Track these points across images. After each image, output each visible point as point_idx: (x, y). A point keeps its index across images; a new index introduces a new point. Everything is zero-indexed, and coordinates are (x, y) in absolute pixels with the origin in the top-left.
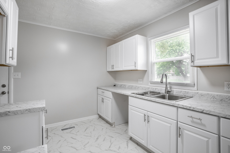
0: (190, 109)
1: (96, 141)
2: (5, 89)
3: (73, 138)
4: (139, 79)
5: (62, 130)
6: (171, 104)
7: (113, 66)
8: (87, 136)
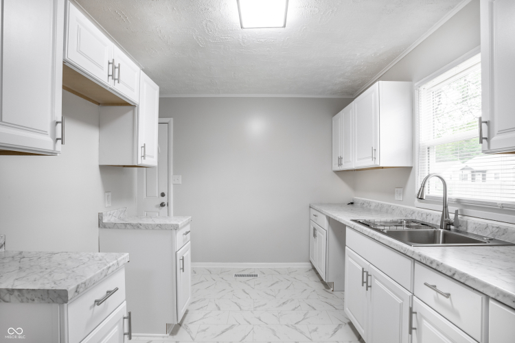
0: (430, 265)
1: (280, 305)
2: (164, 200)
3: (245, 292)
4: (396, 189)
5: (236, 276)
6: (402, 251)
7: (340, 159)
8: (270, 295)
